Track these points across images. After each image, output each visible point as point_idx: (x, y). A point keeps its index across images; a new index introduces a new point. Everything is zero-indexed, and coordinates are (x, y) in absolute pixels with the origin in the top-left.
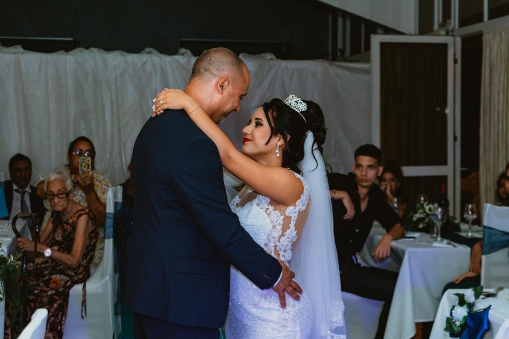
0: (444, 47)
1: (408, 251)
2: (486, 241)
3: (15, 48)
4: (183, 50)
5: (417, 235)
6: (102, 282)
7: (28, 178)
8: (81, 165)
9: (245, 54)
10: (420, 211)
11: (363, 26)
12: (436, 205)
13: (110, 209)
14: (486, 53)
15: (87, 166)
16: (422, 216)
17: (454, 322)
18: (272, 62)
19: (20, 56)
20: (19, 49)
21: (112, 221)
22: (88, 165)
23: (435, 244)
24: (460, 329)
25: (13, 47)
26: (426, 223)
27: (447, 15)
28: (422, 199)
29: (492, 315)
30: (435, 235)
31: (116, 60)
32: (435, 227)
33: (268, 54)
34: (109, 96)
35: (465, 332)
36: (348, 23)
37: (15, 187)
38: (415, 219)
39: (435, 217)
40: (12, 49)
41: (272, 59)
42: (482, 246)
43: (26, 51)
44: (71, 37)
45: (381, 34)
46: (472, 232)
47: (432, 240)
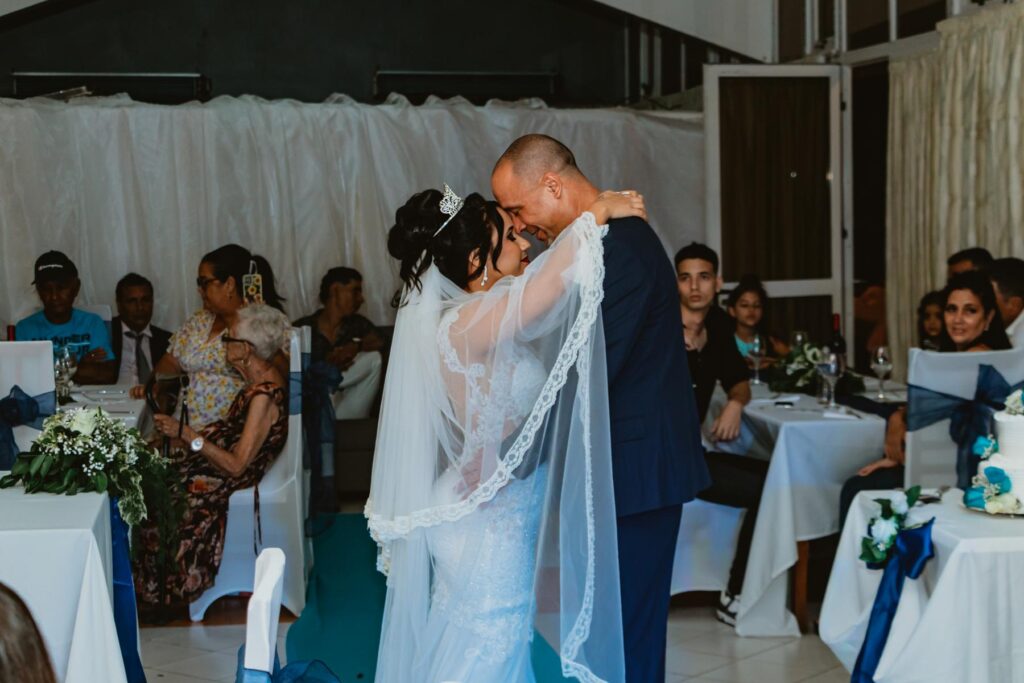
0: (823, 83)
1: (785, 427)
2: (913, 409)
3: (118, 97)
4: (394, 96)
5: (795, 398)
6: (285, 485)
7: (147, 314)
8: (247, 288)
9: (496, 100)
10: (799, 359)
11: (683, 48)
12: (826, 350)
13: (296, 366)
14: (895, 93)
15: (255, 289)
16: (801, 367)
17: (876, 546)
18: (541, 113)
19: (128, 111)
20: (125, 98)
21: (299, 385)
22: (258, 287)
23: (828, 414)
24: (885, 556)
25: (114, 96)
26: (808, 379)
27: (826, 28)
28: (799, 338)
29: (937, 534)
30: (825, 399)
31: (285, 113)
32: (825, 385)
33: (533, 100)
34: (274, 173)
35: (893, 562)
36: (658, 41)
37: (126, 329)
38: (789, 372)
39: (825, 369)
40: (112, 100)
41: (540, 108)
42: (905, 419)
43: (137, 102)
44: (197, 72)
45: (714, 63)
46: (885, 391)
47: (821, 406)
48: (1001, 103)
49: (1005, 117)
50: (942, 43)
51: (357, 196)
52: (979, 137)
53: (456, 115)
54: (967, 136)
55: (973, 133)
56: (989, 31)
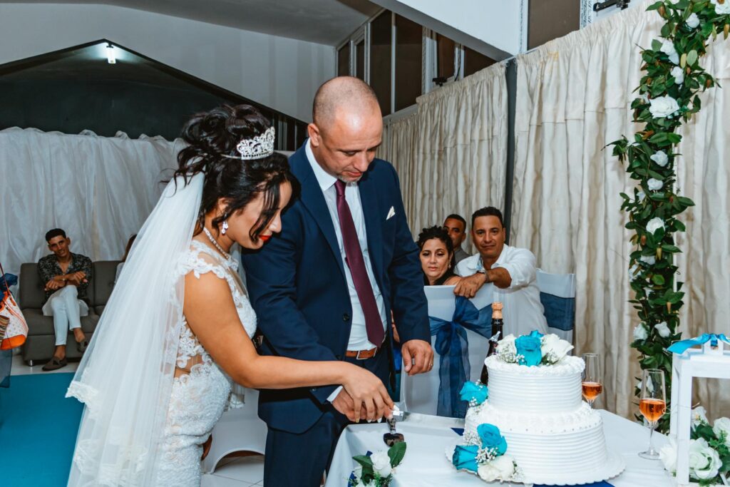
4: (119, 133)
31: (53, 139)
36: (286, 125)
48: (453, 137)
49: (456, 144)
50: (419, 109)
51: (95, 187)
52: (439, 159)
53: (155, 145)
54: (432, 158)
55: (436, 156)
56: (446, 98)
